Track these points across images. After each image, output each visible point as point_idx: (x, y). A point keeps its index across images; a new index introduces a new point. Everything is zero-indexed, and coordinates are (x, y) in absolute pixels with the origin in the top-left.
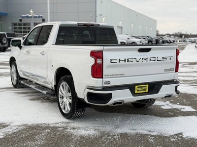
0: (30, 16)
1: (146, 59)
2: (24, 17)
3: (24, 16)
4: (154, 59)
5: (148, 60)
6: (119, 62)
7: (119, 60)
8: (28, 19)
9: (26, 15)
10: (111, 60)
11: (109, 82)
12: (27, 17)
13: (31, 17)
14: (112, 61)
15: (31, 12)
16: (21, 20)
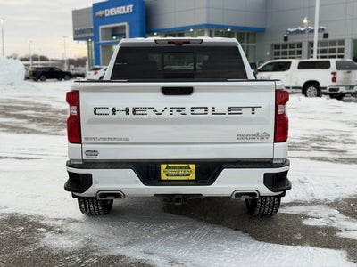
0: (302, 29)
1: (181, 110)
2: (291, 33)
3: (292, 30)
4: (203, 111)
5: (188, 111)
6: (114, 113)
7: (114, 109)
8: (300, 36)
9: (295, 29)
10: (95, 109)
11: (95, 153)
12: (298, 32)
13: (304, 31)
14: (97, 112)
15: (305, 21)
16: (286, 39)
